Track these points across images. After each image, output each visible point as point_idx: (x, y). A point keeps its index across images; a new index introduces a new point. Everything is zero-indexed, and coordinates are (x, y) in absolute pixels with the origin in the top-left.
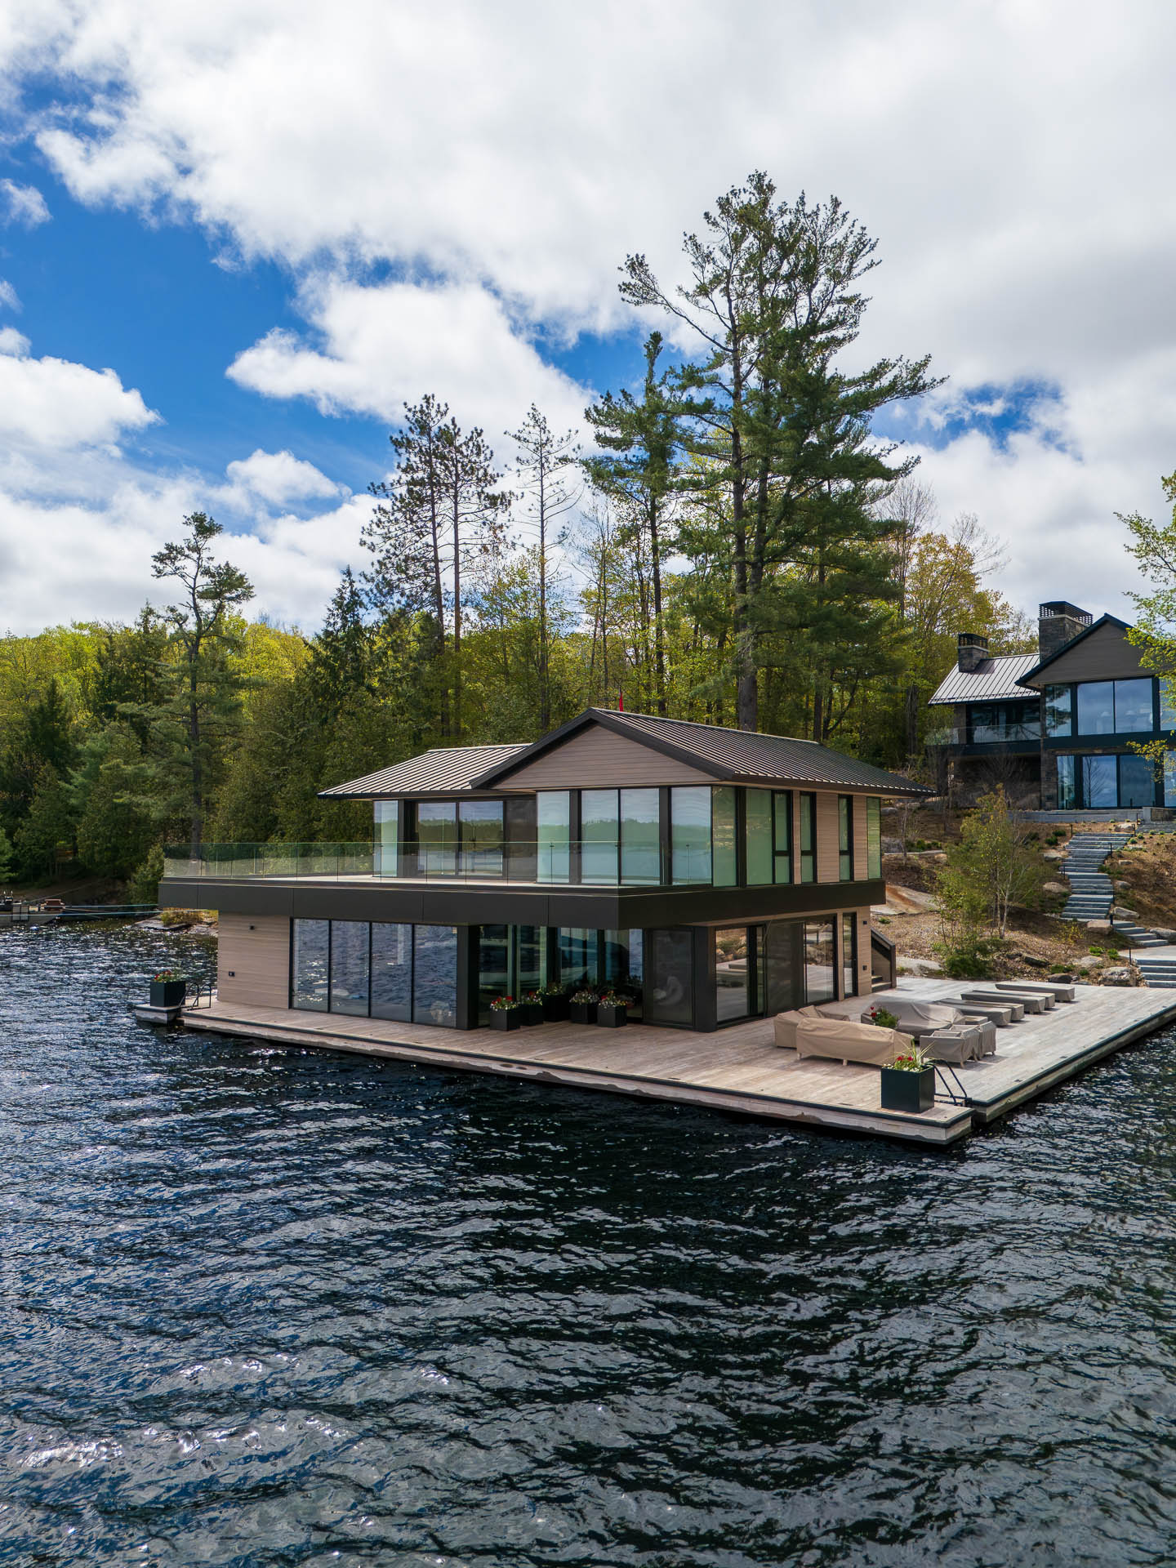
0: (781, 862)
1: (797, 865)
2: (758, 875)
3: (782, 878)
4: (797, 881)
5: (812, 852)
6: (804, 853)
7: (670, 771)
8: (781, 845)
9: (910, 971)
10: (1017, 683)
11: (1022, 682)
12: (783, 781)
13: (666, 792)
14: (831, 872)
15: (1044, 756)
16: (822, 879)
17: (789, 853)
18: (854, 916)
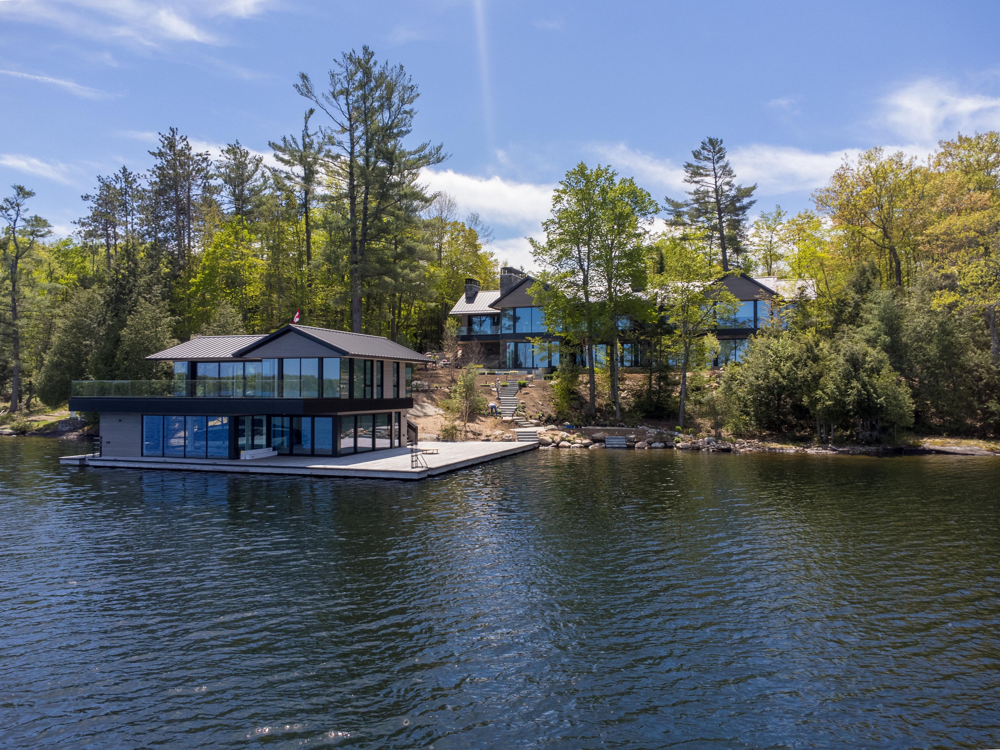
0: (368, 389)
1: (375, 391)
2: (358, 395)
3: (368, 396)
4: (375, 397)
5: (381, 385)
6: (378, 386)
7: (323, 351)
8: (368, 383)
9: (426, 439)
10: (490, 306)
11: (491, 306)
12: (369, 356)
13: (321, 360)
14: (389, 394)
15: (501, 342)
16: (385, 397)
17: (372, 386)
18: (399, 413)
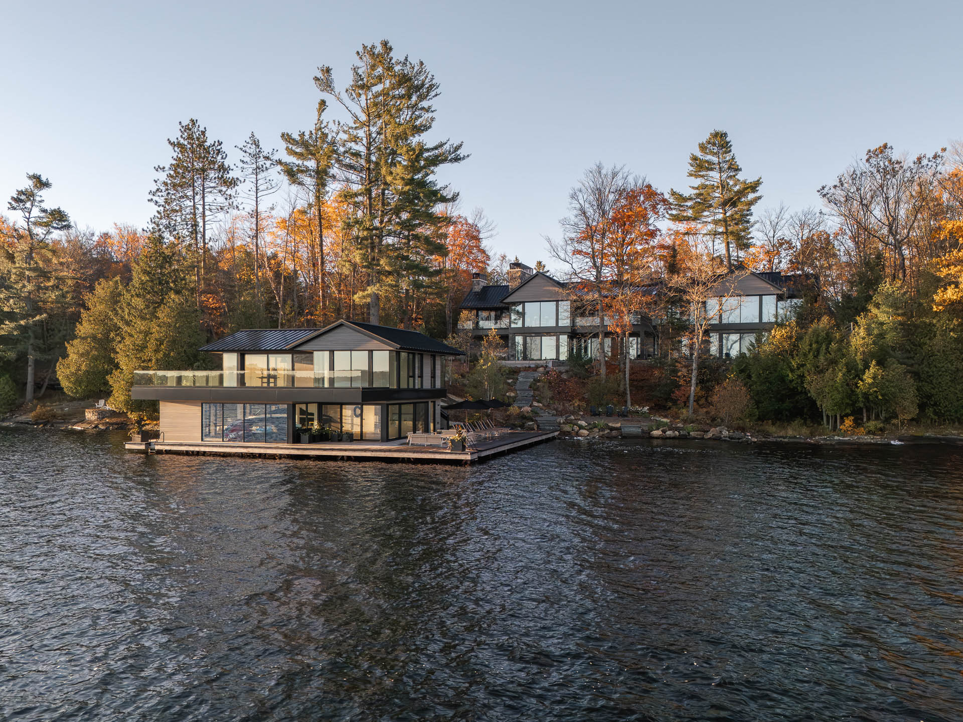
0: (411, 380)
1: (416, 381)
2: (404, 385)
3: (411, 386)
5: (421, 376)
6: (419, 377)
8: (411, 374)
11: (502, 301)
12: (412, 349)
13: (371, 352)
14: (427, 385)
15: (510, 336)
16: (424, 387)
17: (413, 376)
18: (434, 402)
